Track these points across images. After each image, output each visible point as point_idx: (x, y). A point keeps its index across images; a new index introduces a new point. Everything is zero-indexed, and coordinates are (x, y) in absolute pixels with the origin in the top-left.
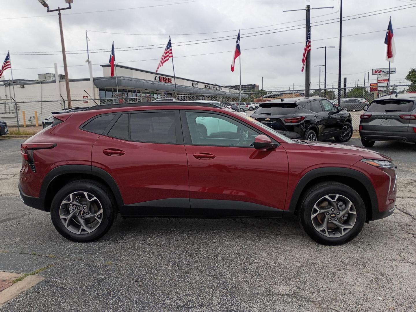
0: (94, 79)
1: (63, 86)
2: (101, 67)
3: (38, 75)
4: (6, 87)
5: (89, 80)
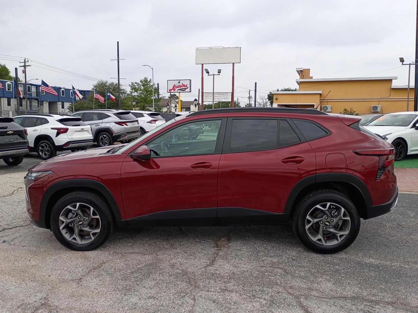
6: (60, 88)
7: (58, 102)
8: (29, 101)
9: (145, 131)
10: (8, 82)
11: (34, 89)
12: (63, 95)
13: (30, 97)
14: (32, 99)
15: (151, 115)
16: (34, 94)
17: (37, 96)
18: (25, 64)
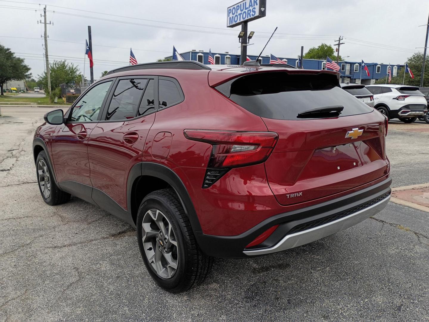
6: (376, 64)
7: (371, 80)
8: (341, 79)
9: (390, 109)
10: (324, 61)
11: (348, 67)
12: (378, 71)
13: (343, 75)
14: (344, 77)
15: (401, 89)
16: (347, 72)
17: (350, 74)
18: (339, 42)
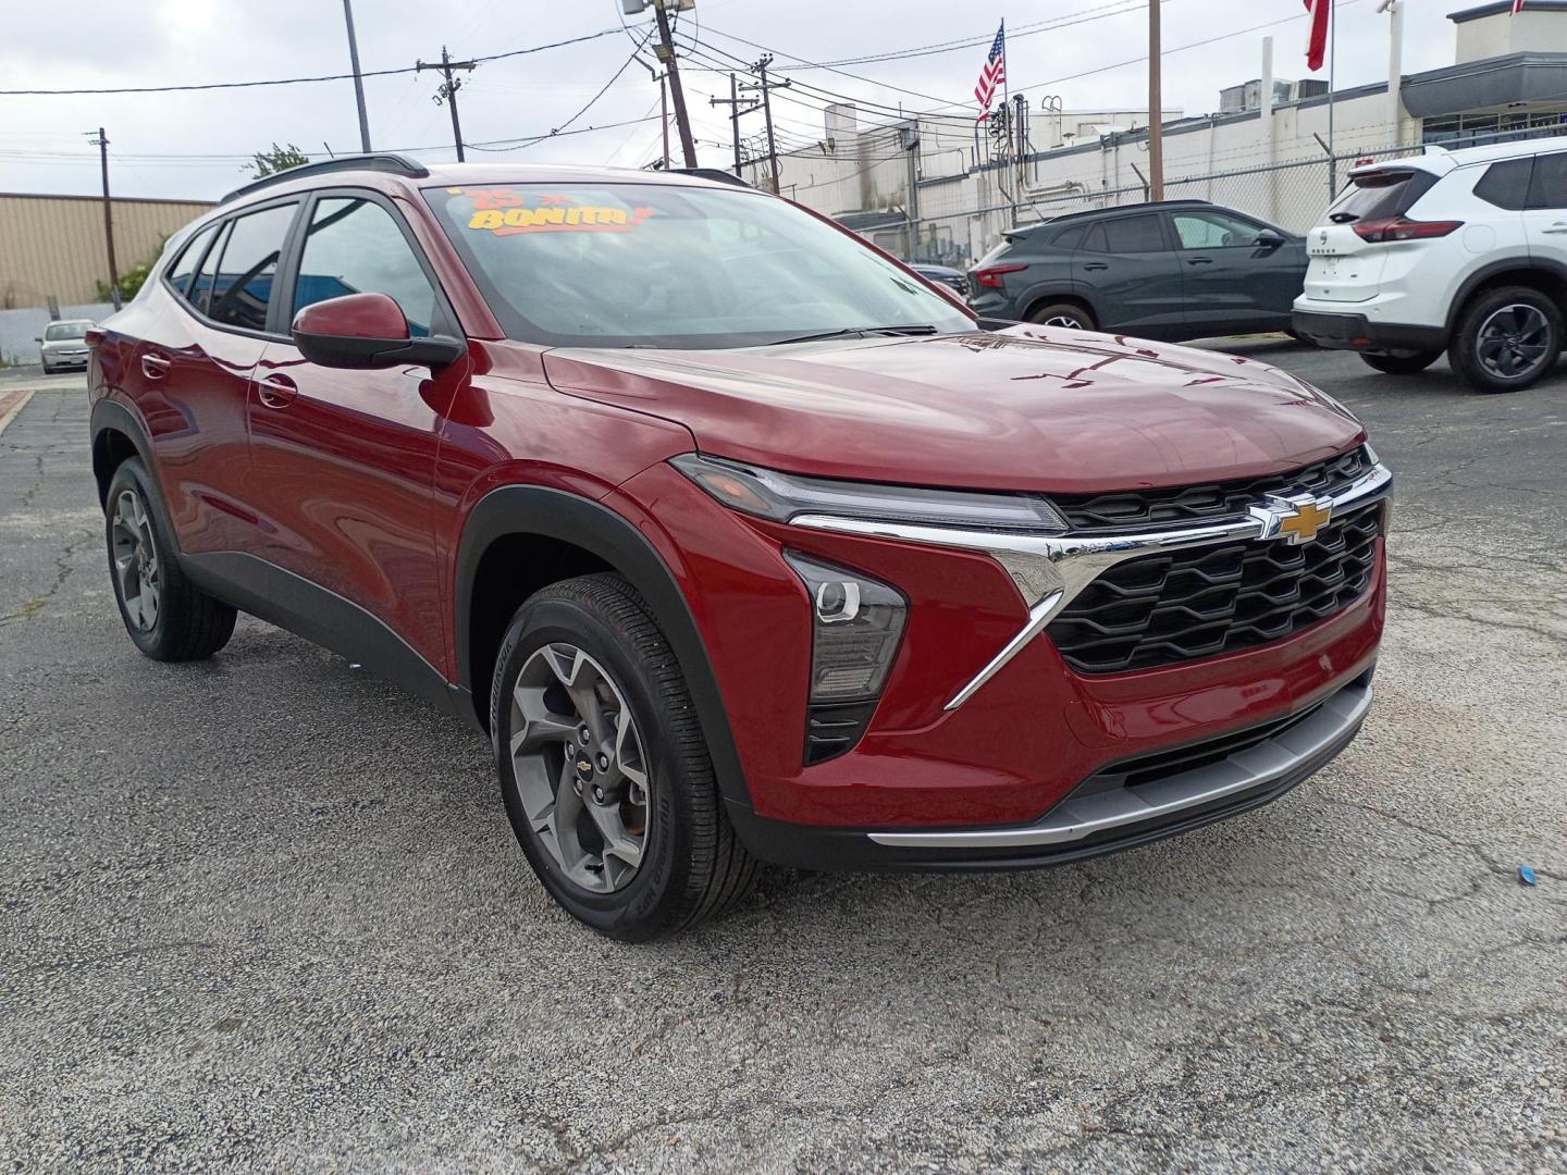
0: (1406, 82)
1: (1286, 126)
2: (1451, 21)
3: (1221, 92)
4: (1105, 152)
5: (1382, 88)
